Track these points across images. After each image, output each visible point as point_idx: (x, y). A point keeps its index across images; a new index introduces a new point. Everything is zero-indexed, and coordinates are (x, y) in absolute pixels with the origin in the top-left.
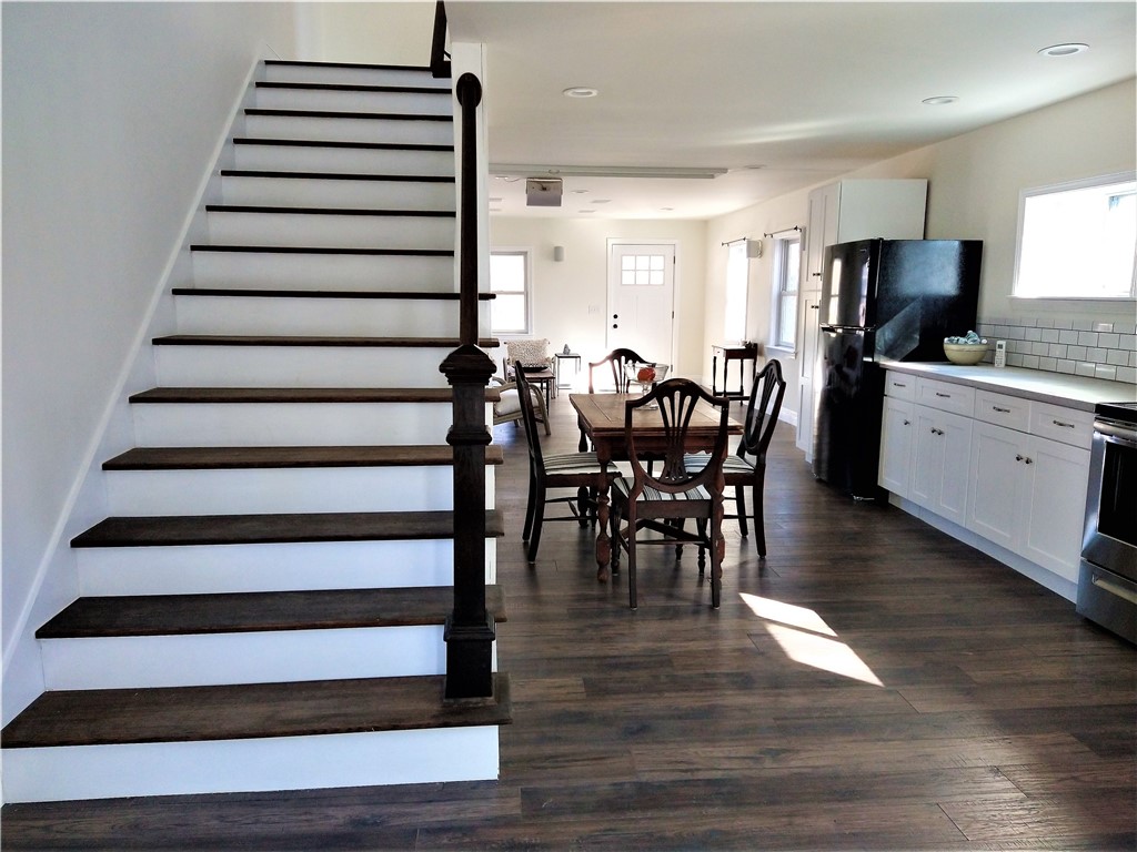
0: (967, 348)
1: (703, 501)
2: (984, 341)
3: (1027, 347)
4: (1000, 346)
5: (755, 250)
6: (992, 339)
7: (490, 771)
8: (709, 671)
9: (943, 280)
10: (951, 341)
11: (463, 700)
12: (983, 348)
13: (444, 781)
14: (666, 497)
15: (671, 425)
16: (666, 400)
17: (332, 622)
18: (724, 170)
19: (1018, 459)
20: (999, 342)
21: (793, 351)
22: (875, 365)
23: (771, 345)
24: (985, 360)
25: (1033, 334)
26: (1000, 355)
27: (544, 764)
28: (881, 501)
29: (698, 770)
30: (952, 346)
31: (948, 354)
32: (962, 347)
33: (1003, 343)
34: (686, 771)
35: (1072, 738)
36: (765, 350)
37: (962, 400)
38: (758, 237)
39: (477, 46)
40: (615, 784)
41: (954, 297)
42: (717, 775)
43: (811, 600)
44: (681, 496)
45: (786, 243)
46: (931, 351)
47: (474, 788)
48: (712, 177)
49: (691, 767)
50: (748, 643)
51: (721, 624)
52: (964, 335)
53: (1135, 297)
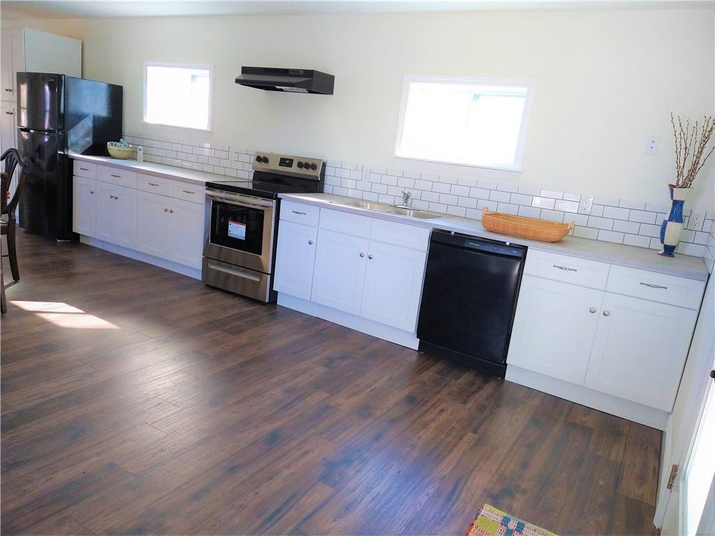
0: (122, 149)
2: (131, 146)
3: (154, 151)
4: (140, 150)
6: (135, 145)
10: (112, 145)
12: (130, 149)
19: (166, 211)
20: (139, 147)
22: (66, 156)
24: (132, 157)
26: (140, 154)
28: (76, 241)
30: (112, 147)
31: (111, 152)
32: (118, 149)
33: (141, 147)
34: (41, 398)
35: (221, 332)
37: (127, 179)
41: (104, 118)
42: (64, 393)
46: (100, 149)
49: (44, 395)
50: (39, 329)
51: (14, 322)
52: (118, 141)
53: (209, 130)
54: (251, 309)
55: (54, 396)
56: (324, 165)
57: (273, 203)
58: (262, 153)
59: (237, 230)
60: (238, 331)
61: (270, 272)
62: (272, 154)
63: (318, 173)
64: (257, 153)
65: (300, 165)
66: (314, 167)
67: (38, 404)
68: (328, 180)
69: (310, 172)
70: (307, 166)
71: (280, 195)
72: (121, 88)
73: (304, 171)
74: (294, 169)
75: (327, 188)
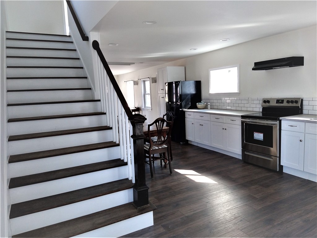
0: (202, 105)
1: (165, 147)
2: (205, 103)
3: (214, 104)
4: (209, 104)
5: (136, 83)
6: (207, 103)
7: (152, 224)
8: (181, 188)
9: (190, 90)
10: (198, 104)
11: (142, 207)
12: (205, 105)
13: (141, 229)
14: (157, 148)
15: (158, 129)
16: (157, 123)
17: (101, 194)
18: (134, 63)
19: (223, 129)
20: (208, 103)
21: (151, 108)
22: (182, 111)
23: (143, 107)
24: (206, 108)
25: (215, 101)
26: (209, 106)
27: (162, 218)
28: (187, 143)
29: (196, 210)
30: (199, 105)
31: (198, 107)
35: (259, 186)
36: (142, 109)
37: (206, 117)
38: (136, 80)
39: (97, 33)
40: (181, 218)
41: (195, 94)
43: (190, 168)
44: (160, 147)
45: (144, 81)
46: (194, 107)
47: (150, 228)
48: (130, 65)
50: (184, 180)
51: (175, 178)
52: (201, 102)
53: (239, 92)
54: (270, 174)
55: (198, 211)
56: (302, 100)
57: (278, 122)
58: (267, 99)
59: (259, 136)
60: (267, 186)
61: (278, 156)
62: (271, 99)
63: (299, 105)
64: (263, 99)
65: (288, 102)
66: (296, 102)
67: (193, 214)
68: (305, 107)
69: (294, 105)
70: (292, 102)
71: (281, 118)
72: (200, 81)
73: (290, 105)
74: (285, 104)
75: (305, 112)
